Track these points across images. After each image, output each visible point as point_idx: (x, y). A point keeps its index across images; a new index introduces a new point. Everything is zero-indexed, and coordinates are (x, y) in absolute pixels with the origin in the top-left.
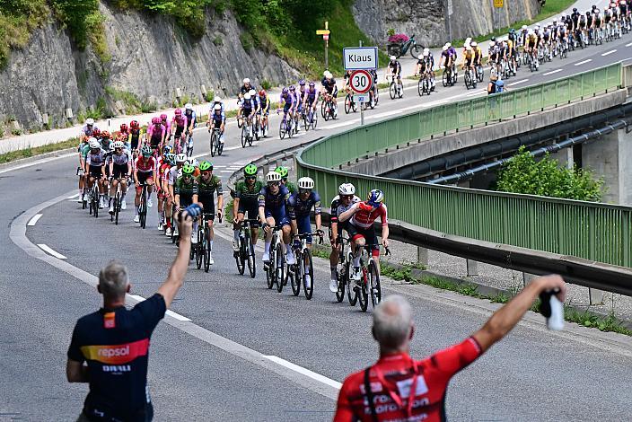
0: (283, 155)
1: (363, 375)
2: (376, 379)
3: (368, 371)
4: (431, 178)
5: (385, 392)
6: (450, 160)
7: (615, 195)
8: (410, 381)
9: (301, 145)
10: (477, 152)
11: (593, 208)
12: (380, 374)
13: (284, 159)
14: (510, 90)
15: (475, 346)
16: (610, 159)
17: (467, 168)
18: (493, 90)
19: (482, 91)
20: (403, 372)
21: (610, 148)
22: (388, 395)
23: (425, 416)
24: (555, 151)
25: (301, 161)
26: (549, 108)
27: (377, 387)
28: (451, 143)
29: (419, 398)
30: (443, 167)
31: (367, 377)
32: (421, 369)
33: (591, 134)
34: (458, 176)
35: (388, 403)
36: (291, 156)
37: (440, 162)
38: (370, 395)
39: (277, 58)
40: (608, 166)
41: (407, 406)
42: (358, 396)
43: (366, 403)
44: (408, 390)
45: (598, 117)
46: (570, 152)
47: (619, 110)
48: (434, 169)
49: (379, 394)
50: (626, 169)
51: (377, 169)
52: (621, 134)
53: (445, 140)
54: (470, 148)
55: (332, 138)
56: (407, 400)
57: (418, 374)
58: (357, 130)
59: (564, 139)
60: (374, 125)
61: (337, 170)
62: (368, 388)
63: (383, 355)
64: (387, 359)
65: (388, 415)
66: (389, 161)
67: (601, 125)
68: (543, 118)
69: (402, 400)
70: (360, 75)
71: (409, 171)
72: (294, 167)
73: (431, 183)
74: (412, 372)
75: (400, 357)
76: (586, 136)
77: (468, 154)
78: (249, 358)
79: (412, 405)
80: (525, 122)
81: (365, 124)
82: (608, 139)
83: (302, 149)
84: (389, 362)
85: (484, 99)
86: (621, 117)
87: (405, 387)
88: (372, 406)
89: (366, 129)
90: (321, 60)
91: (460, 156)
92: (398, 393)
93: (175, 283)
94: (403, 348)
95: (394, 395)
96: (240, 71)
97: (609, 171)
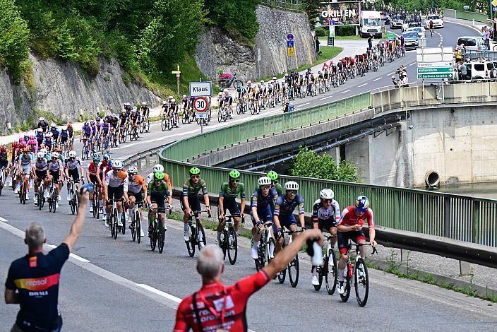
0: (150, 153)
1: (191, 299)
2: (200, 300)
3: (195, 295)
4: (247, 167)
5: (207, 308)
6: (259, 155)
7: (367, 178)
8: (222, 300)
9: (162, 146)
10: (277, 150)
11: (353, 186)
12: (203, 297)
13: (151, 155)
14: (298, 110)
15: (264, 275)
16: (364, 155)
17: (271, 160)
18: (286, 110)
19: (279, 110)
20: (218, 294)
21: (364, 147)
22: (209, 310)
23: (233, 322)
24: (328, 150)
25: (162, 157)
26: (324, 121)
27: (201, 305)
28: (260, 144)
29: (228, 310)
30: (255, 160)
31: (194, 299)
32: (229, 291)
33: (351, 138)
34: (265, 166)
35: (208, 315)
36: (155, 154)
37: (253, 157)
38: (197, 310)
39: (146, 90)
40: (362, 159)
41: (221, 316)
42: (189, 311)
43: (194, 316)
44: (221, 305)
45: (356, 127)
46: (338, 150)
47: (369, 123)
48: (249, 161)
49: (203, 309)
50: (374, 161)
51: (212, 162)
52: (371, 138)
53: (256, 142)
54: (273, 148)
55: (182, 141)
56: (221, 312)
57: (227, 295)
58: (199, 136)
59: (333, 141)
60: (210, 133)
61: (185, 162)
62: (195, 306)
63: (205, 283)
64: (207, 286)
65: (209, 323)
66: (219, 156)
67: (358, 132)
68: (320, 128)
69: (217, 312)
70: (201, 100)
71: (233, 163)
72: (157, 161)
73: (247, 171)
74: (223, 294)
75: (215, 285)
76: (347, 139)
77: (271, 152)
78: (128, 286)
79: (224, 315)
80: (308, 130)
81: (204, 132)
82: (363, 142)
83: (163, 149)
84: (209, 288)
85: (281, 116)
86: (370, 127)
87: (218, 304)
88: (198, 318)
89: (204, 135)
90: (175, 91)
91: (266, 153)
92: (215, 308)
93: (75, 236)
94: (217, 278)
95: (212, 309)
96: (122, 98)
97: (362, 162)
